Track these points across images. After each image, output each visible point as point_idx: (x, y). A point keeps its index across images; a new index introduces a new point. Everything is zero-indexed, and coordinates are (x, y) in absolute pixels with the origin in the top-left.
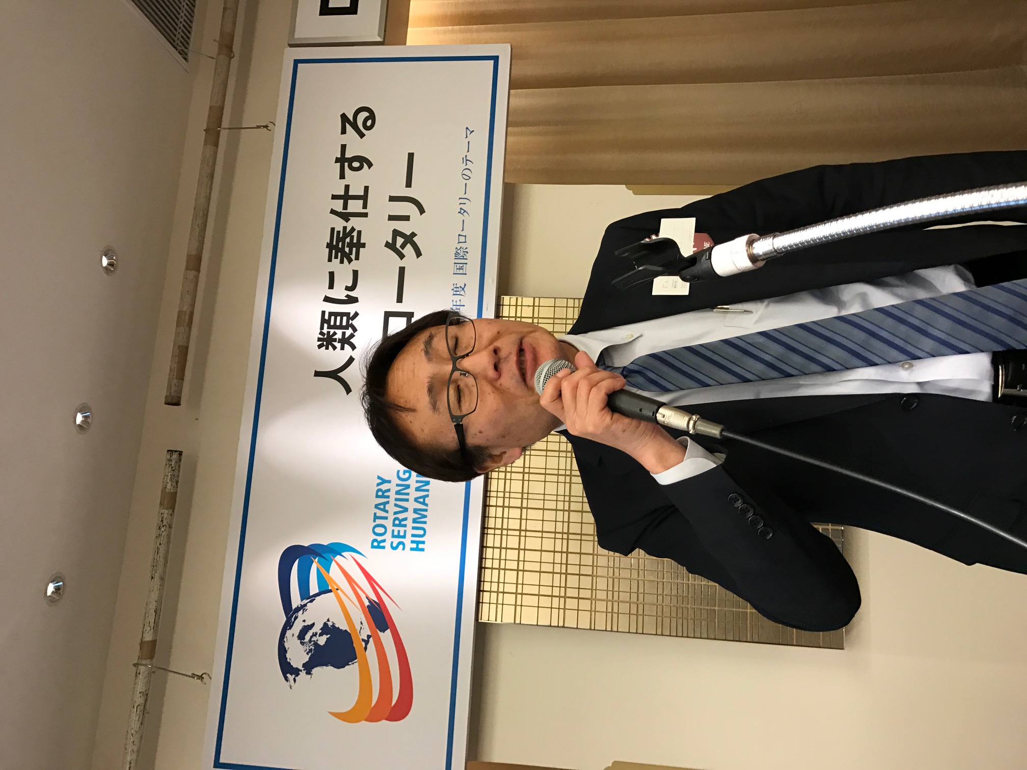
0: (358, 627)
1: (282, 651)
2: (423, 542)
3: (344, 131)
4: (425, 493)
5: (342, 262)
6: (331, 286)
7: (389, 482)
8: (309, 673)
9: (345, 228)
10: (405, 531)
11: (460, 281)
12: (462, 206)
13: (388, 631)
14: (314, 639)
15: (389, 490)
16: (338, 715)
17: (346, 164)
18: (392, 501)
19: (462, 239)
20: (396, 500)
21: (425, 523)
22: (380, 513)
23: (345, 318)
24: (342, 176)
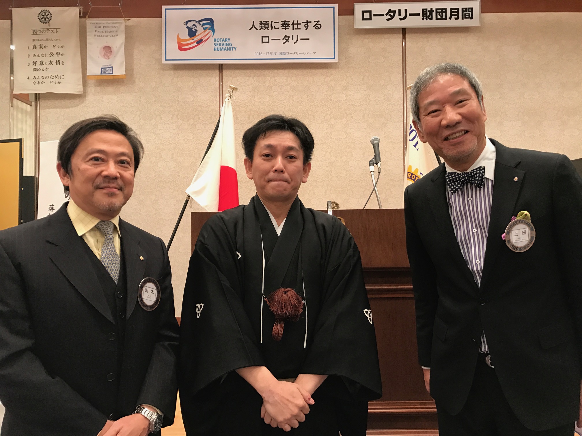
0: (197, 37)
1: (191, 21)
2: (216, 50)
3: (315, 22)
4: (227, 49)
5: (281, 25)
6: (275, 23)
7: (229, 41)
8: (186, 27)
9: (290, 24)
10: (218, 46)
11: (277, 54)
12: (296, 53)
13: (196, 44)
14: (194, 28)
15: (227, 41)
16: (178, 35)
17: (306, 23)
18: (225, 42)
19: (288, 53)
20: (225, 43)
21: (220, 50)
22: (222, 40)
23: (267, 27)
24: (303, 23)
